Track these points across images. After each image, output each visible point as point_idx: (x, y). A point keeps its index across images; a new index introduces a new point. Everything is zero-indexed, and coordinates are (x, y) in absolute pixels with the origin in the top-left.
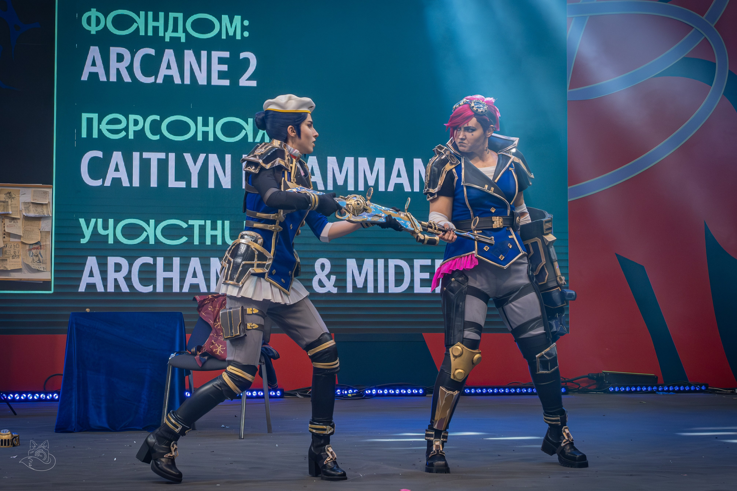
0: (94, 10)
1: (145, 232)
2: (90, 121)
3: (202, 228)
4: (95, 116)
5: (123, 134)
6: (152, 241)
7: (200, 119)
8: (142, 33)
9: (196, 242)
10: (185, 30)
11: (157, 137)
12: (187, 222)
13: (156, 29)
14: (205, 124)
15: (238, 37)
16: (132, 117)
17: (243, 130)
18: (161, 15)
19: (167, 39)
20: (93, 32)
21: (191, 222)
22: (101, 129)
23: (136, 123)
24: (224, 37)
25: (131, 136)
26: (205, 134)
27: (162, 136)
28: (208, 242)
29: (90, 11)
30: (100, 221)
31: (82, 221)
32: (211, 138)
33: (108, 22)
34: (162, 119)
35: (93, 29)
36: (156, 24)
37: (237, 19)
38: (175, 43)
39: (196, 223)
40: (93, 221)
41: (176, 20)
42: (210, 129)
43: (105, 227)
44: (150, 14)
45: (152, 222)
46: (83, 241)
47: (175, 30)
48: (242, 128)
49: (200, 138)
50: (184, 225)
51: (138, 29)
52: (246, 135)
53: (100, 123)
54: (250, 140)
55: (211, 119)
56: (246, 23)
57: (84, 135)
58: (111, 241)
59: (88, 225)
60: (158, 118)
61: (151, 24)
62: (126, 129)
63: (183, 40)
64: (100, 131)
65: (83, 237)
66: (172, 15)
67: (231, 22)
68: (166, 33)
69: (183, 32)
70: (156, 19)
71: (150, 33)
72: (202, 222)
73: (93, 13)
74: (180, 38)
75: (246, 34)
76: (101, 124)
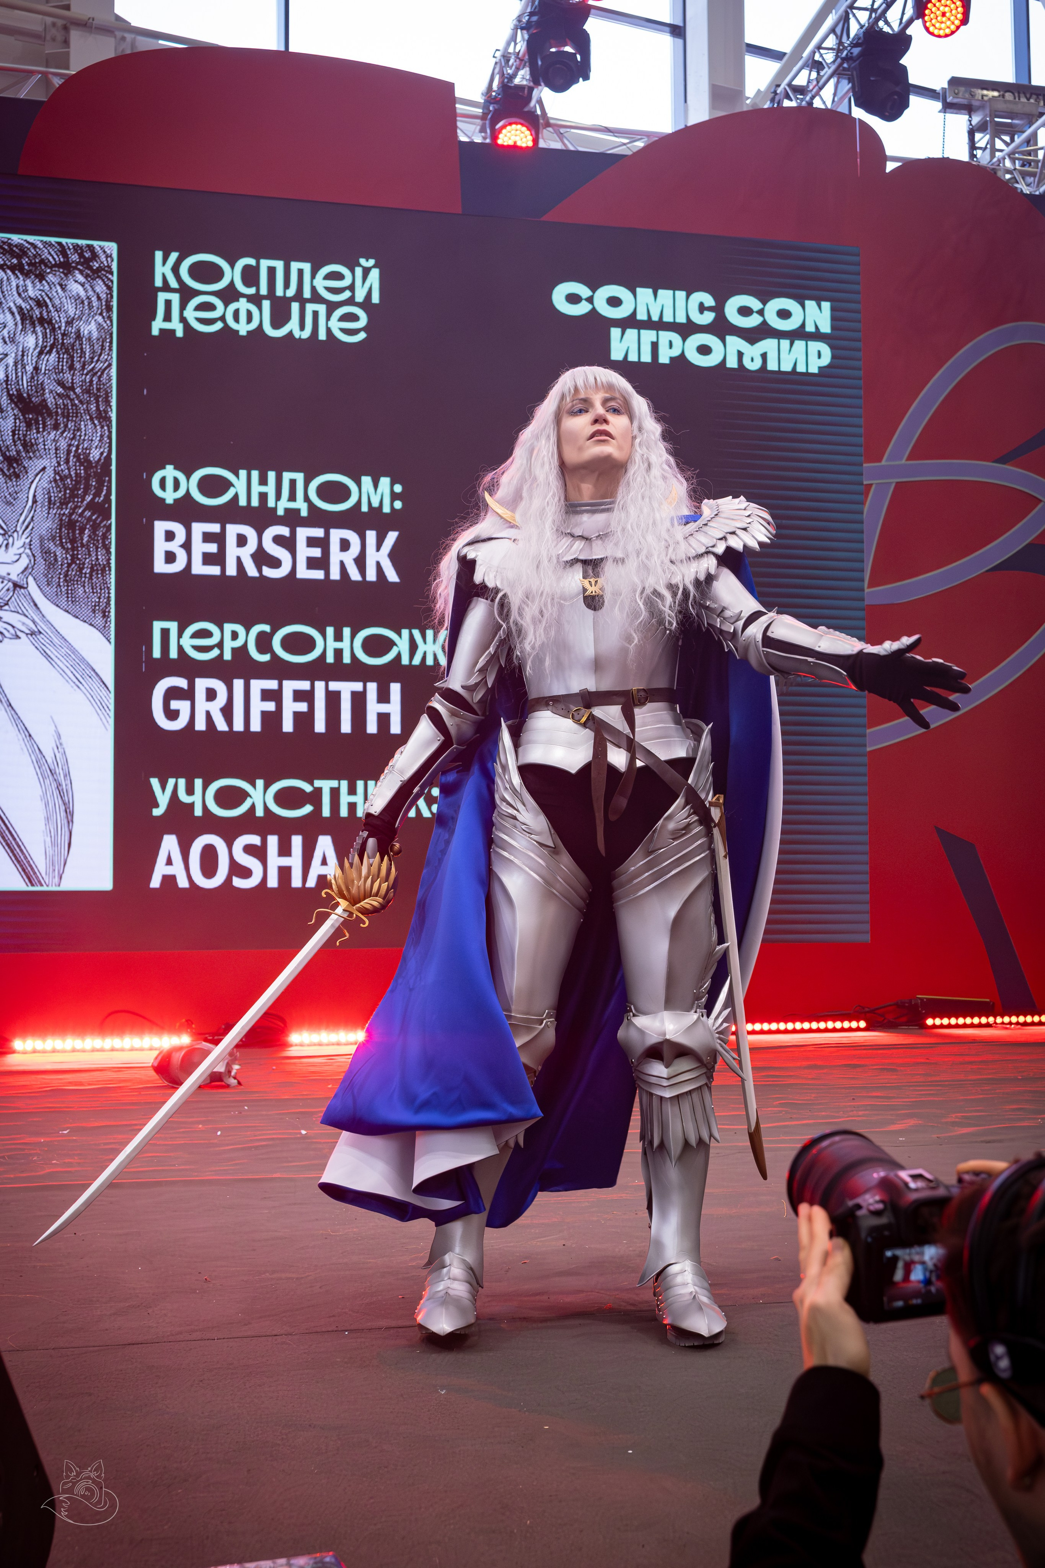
0: (170, 468)
1: (249, 798)
2: (165, 633)
3: (335, 793)
4: (173, 626)
5: (216, 652)
6: (260, 812)
7: (330, 631)
8: (243, 502)
9: (326, 812)
10: (307, 499)
11: (266, 658)
12: (312, 784)
13: (263, 497)
14: (338, 637)
15: (386, 509)
16: (229, 627)
17: (395, 647)
18: (272, 475)
19: (280, 512)
20: (169, 501)
21: (318, 783)
22: (181, 646)
23: (235, 636)
24: (365, 508)
25: (228, 656)
26: (338, 653)
27: (274, 655)
28: (344, 812)
29: (164, 468)
30: (182, 782)
31: (155, 782)
32: (347, 659)
33: (191, 485)
34: (274, 631)
35: (170, 496)
36: (263, 489)
37: (385, 482)
38: (292, 519)
39: (326, 785)
40: (171, 782)
41: (293, 483)
42: (345, 645)
43: (190, 791)
44: (255, 474)
45: (260, 783)
46: (157, 812)
47: (292, 497)
48: (391, 644)
49: (330, 659)
50: (308, 788)
51: (236, 496)
52: (399, 656)
53: (180, 635)
54: (405, 661)
55: (347, 631)
56: (398, 488)
57: (157, 653)
58: (198, 812)
59: (163, 788)
60: (267, 628)
61: (256, 489)
62: (220, 645)
63: (304, 513)
64: (180, 649)
65: (157, 806)
66: (287, 476)
67: (376, 486)
68: (279, 503)
69: (305, 501)
70: (263, 481)
71: (255, 503)
72: (334, 783)
73: (170, 472)
74: (298, 511)
75: (398, 505)
76: (181, 637)
